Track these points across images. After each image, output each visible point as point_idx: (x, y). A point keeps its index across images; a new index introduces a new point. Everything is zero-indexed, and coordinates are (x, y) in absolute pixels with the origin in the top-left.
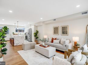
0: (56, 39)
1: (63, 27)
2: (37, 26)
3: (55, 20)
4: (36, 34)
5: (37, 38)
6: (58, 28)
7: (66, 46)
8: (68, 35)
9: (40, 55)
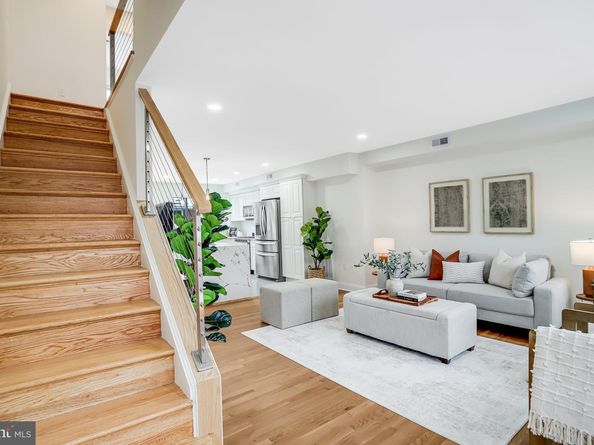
0: (455, 257)
1: (494, 186)
2: (315, 183)
3: (444, 141)
4: (316, 233)
5: (321, 258)
6: (460, 188)
7: (531, 294)
8: (532, 233)
9: (385, 347)
